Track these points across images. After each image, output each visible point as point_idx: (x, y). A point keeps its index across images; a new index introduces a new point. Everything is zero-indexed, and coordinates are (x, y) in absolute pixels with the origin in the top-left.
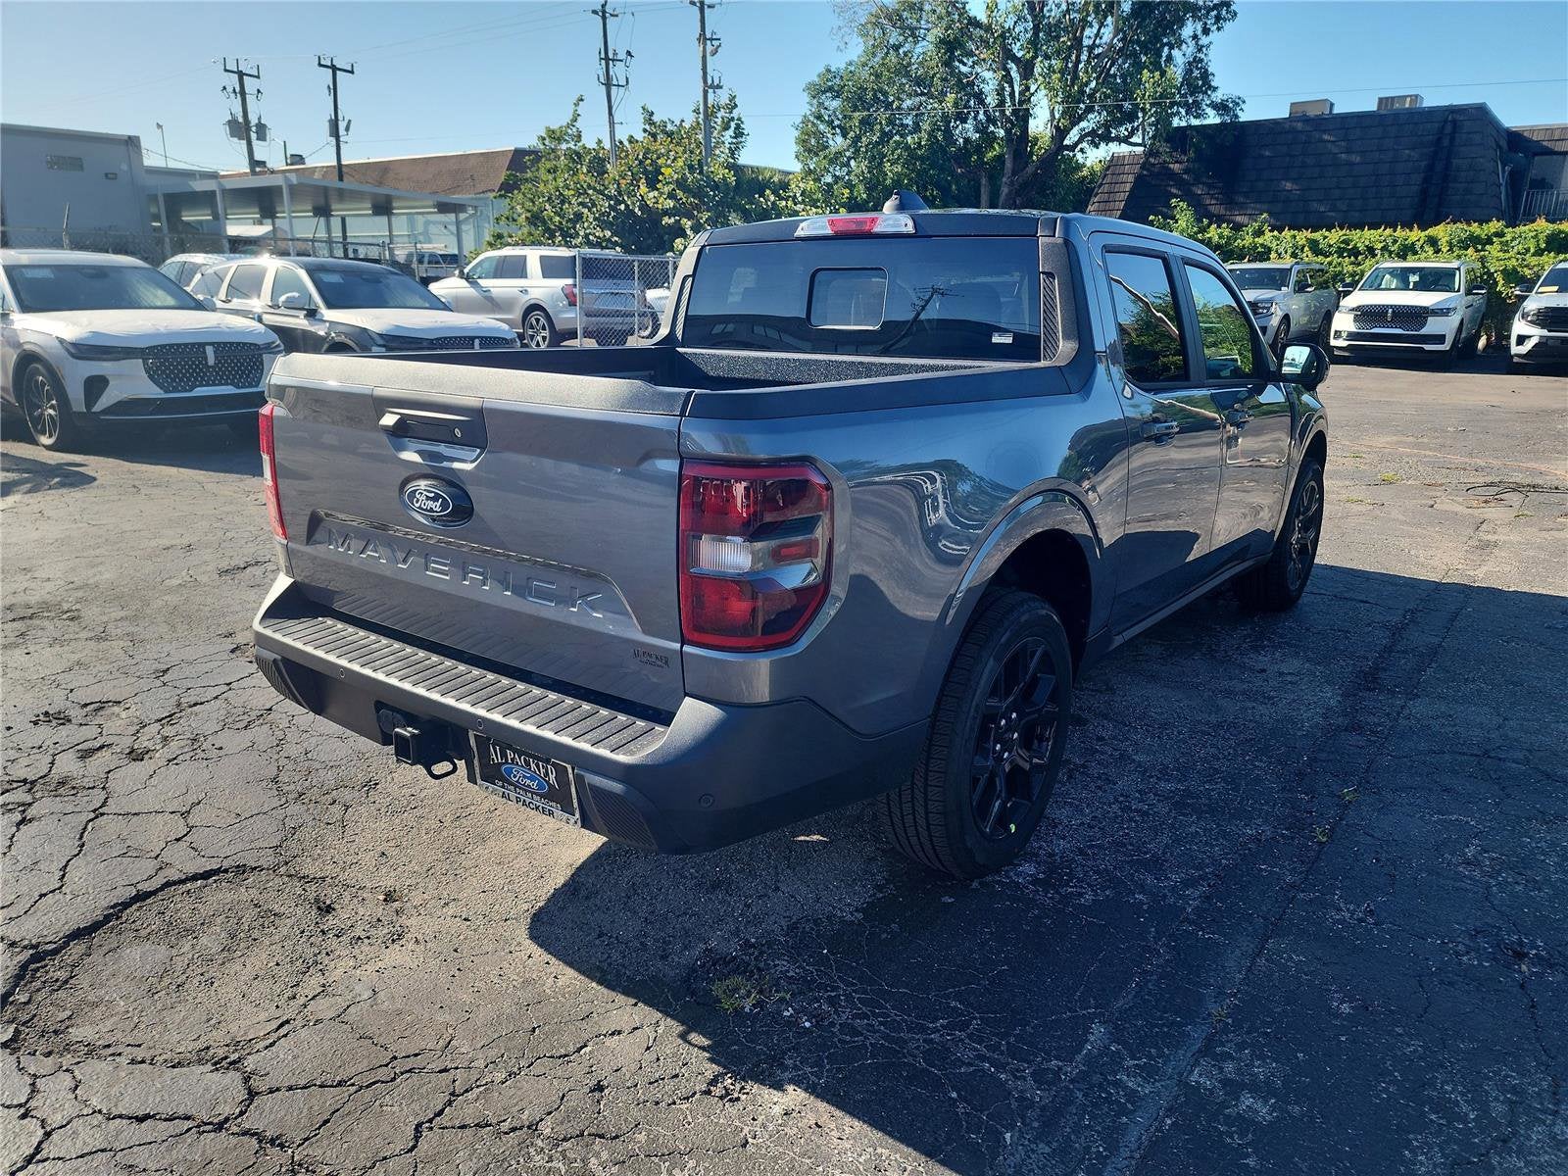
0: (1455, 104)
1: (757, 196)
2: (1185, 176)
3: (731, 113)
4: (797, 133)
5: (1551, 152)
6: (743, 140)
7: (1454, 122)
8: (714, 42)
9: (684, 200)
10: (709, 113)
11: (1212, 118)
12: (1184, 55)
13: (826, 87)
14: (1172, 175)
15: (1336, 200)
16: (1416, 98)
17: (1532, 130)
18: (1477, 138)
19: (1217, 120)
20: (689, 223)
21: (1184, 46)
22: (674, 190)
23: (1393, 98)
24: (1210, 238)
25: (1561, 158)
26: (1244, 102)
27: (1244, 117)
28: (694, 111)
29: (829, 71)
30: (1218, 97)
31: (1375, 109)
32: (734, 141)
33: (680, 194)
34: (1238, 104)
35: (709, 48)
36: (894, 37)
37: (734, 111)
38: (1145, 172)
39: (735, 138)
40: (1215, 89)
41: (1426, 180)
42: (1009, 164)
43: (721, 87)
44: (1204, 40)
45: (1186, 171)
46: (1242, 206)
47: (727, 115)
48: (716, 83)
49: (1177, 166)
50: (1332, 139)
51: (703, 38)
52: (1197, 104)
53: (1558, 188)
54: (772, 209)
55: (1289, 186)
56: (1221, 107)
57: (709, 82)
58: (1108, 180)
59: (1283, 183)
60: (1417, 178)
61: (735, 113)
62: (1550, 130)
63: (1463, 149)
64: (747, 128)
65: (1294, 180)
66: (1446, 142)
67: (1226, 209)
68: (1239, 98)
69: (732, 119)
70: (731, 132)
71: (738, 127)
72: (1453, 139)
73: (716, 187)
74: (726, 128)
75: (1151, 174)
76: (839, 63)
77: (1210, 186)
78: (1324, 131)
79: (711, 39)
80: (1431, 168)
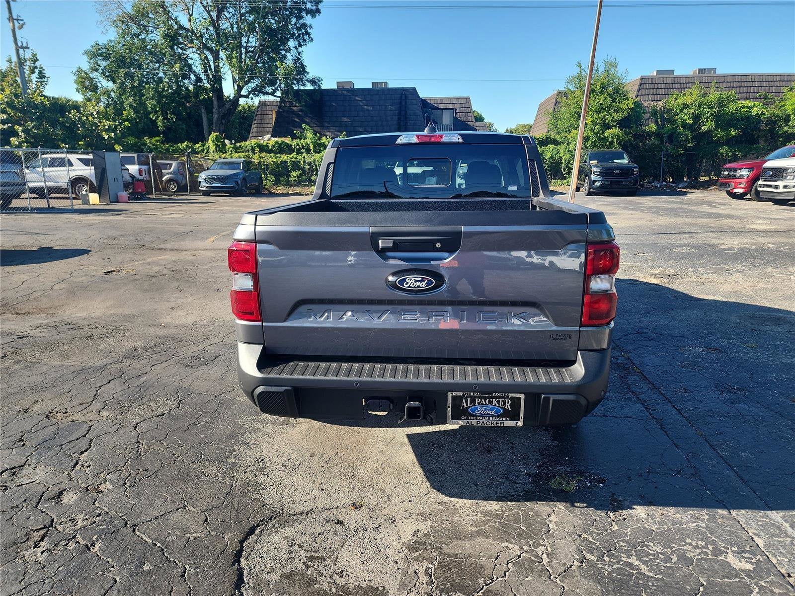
0: (404, 87)
1: (67, 113)
2: (300, 113)
3: (34, 63)
4: (75, 78)
5: (438, 109)
6: (45, 80)
7: (405, 94)
8: (19, 21)
9: (12, 114)
10: (21, 63)
11: (309, 87)
12: (292, 56)
13: (97, 53)
14: (293, 112)
15: (366, 126)
16: (386, 83)
17: (430, 99)
18: (414, 101)
19: (312, 88)
20: (21, 128)
21: (291, 52)
22: (5, 108)
23: (377, 83)
24: (324, 143)
25: (441, 111)
26: (322, 80)
27: (323, 87)
28: (8, 61)
29: (98, 45)
30: (310, 76)
31: (371, 87)
32: (39, 80)
33: (9, 110)
34: (319, 81)
35: (17, 25)
36: (135, 30)
37: (36, 63)
38: (281, 110)
39: (40, 78)
40: (308, 73)
41: (399, 119)
42: (215, 103)
43: (28, 48)
44: (300, 50)
45: (301, 111)
46: (328, 128)
47: (32, 65)
48: (25, 45)
49: (295, 108)
50: (360, 99)
51: (11, 18)
52: (302, 79)
53: (442, 123)
54: (79, 121)
55: (346, 119)
56: (313, 82)
57: (20, 44)
58: (260, 113)
59: (343, 118)
60: (396, 118)
61: (37, 64)
62: (436, 99)
63: (410, 106)
64: (47, 73)
65: (348, 117)
66: (404, 104)
67: (321, 129)
68: (320, 78)
69: (36, 67)
70: (36, 74)
71: (40, 72)
72: (406, 102)
73: (36, 107)
74: (33, 72)
75: (284, 111)
76: (103, 41)
77: (312, 118)
78: (356, 96)
79: (18, 20)
80: (400, 114)
